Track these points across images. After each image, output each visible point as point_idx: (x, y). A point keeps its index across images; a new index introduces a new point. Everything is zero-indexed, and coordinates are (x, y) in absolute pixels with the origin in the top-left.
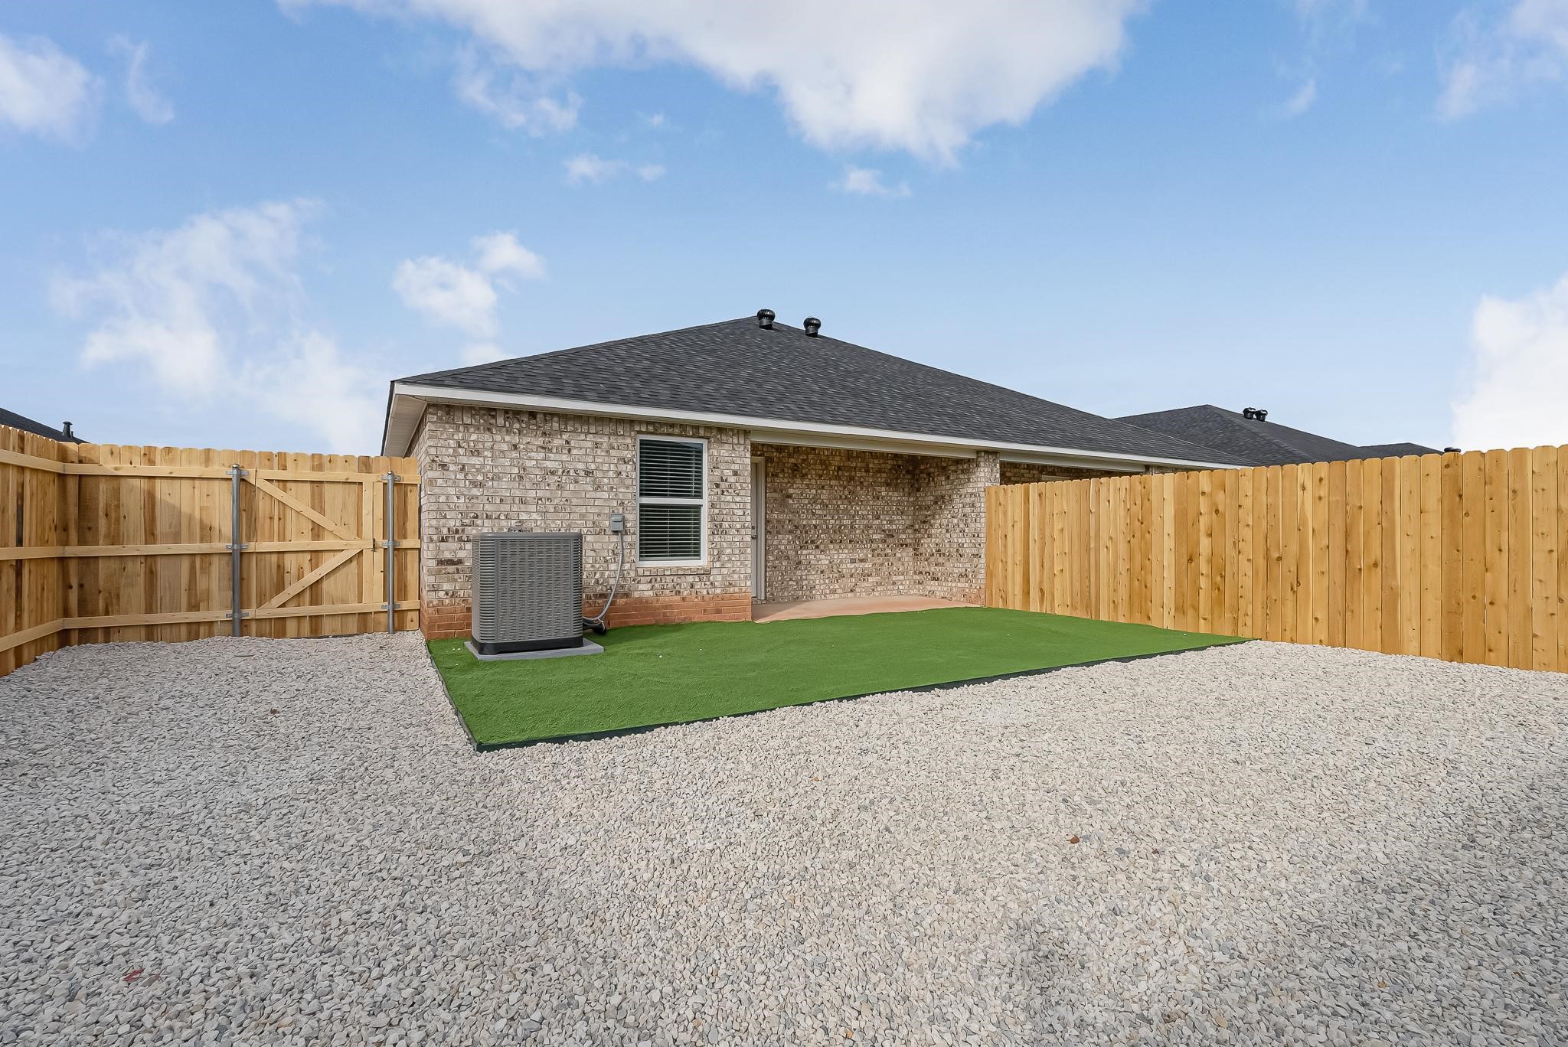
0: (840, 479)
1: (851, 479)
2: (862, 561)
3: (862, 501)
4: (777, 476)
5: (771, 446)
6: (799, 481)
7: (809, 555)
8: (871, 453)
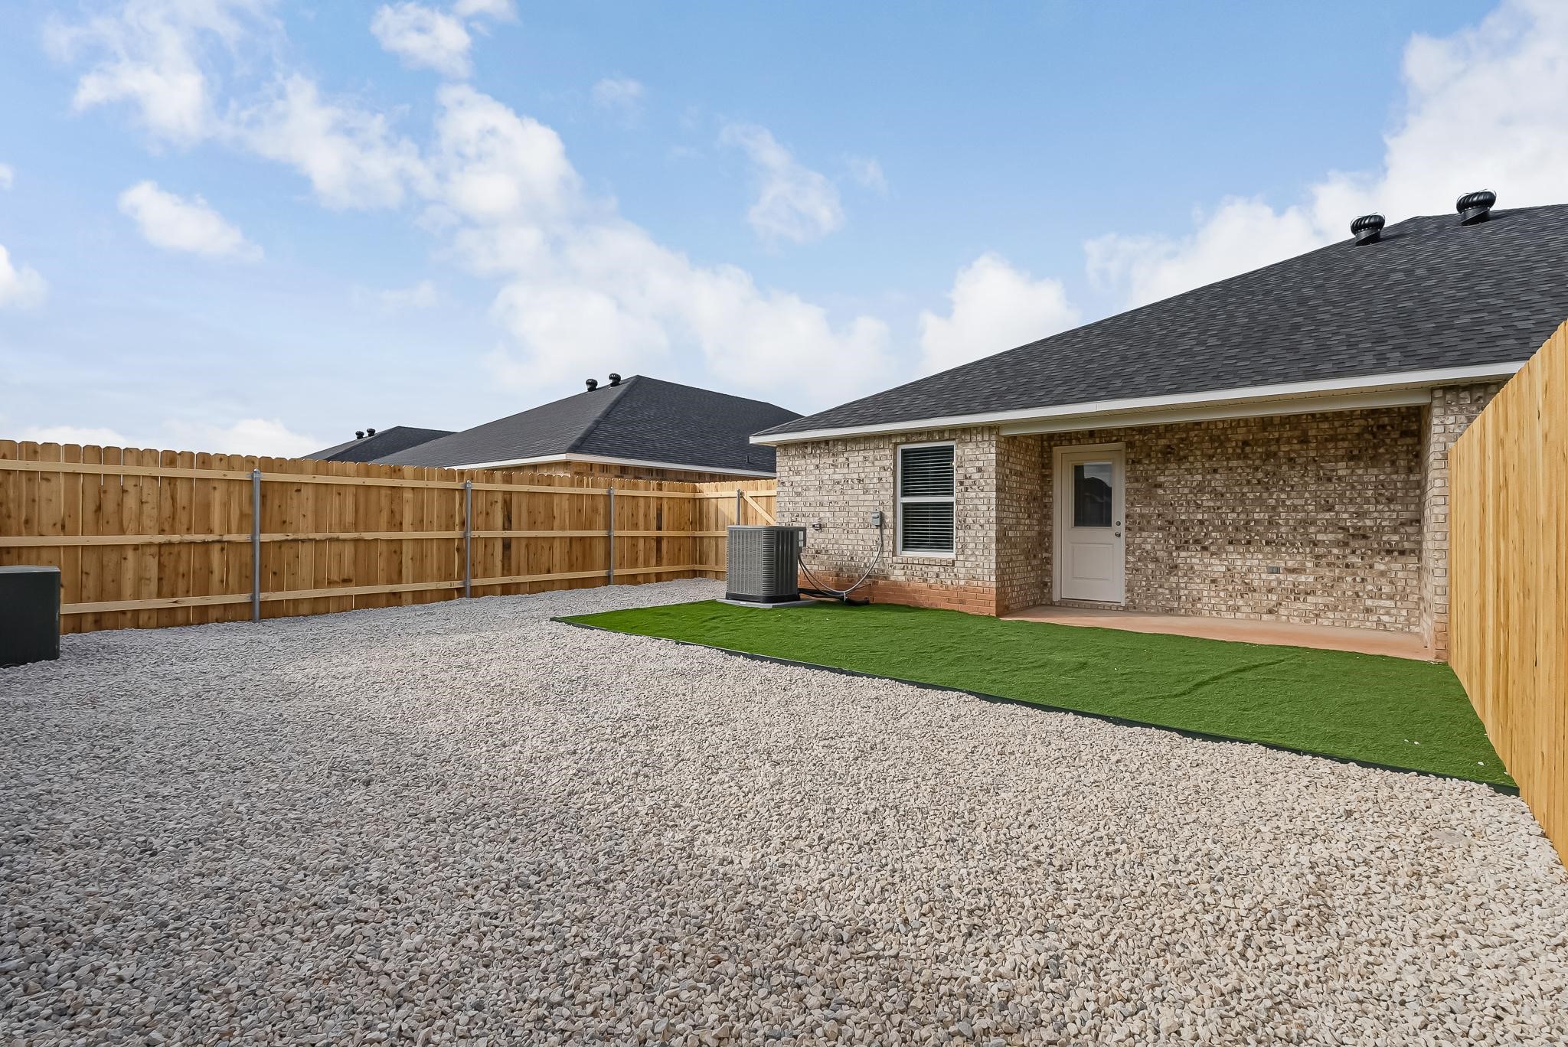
0: (1246, 457)
1: (1269, 455)
2: (1293, 571)
3: (1292, 487)
4: (1139, 462)
5: (1132, 429)
6: (1173, 466)
7: (1193, 558)
8: (1313, 415)
